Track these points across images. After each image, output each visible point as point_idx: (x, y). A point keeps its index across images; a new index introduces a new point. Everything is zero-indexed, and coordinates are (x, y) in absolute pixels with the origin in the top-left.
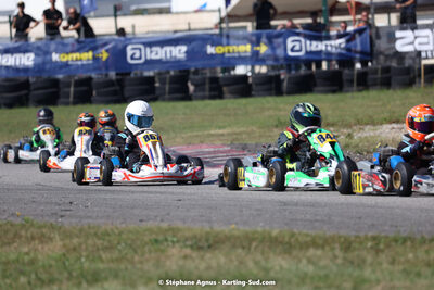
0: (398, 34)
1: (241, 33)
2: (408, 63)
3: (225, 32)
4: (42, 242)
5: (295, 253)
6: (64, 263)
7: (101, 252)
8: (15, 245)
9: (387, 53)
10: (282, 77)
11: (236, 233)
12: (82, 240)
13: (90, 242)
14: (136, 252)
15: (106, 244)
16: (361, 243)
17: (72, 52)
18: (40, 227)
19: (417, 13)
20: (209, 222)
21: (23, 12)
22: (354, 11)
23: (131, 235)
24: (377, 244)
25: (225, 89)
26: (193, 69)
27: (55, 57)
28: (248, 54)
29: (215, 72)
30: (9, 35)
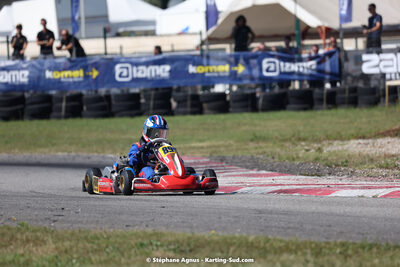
0: (365, 57)
1: (220, 54)
2: (373, 83)
3: (205, 53)
4: (36, 245)
5: (270, 257)
6: (57, 265)
7: (91, 254)
8: (12, 247)
9: (354, 74)
10: (258, 95)
11: (216, 238)
12: (73, 243)
13: (81, 245)
14: (123, 255)
15: (95, 247)
16: (331, 249)
17: (65, 69)
18: (34, 231)
19: (383, 39)
20: (191, 227)
21: (20, 33)
22: (324, 35)
23: (118, 239)
24: (346, 250)
25: (205, 105)
26: (175, 87)
27: (49, 74)
28: (227, 74)
29: (196, 90)
30: (6, 54)
